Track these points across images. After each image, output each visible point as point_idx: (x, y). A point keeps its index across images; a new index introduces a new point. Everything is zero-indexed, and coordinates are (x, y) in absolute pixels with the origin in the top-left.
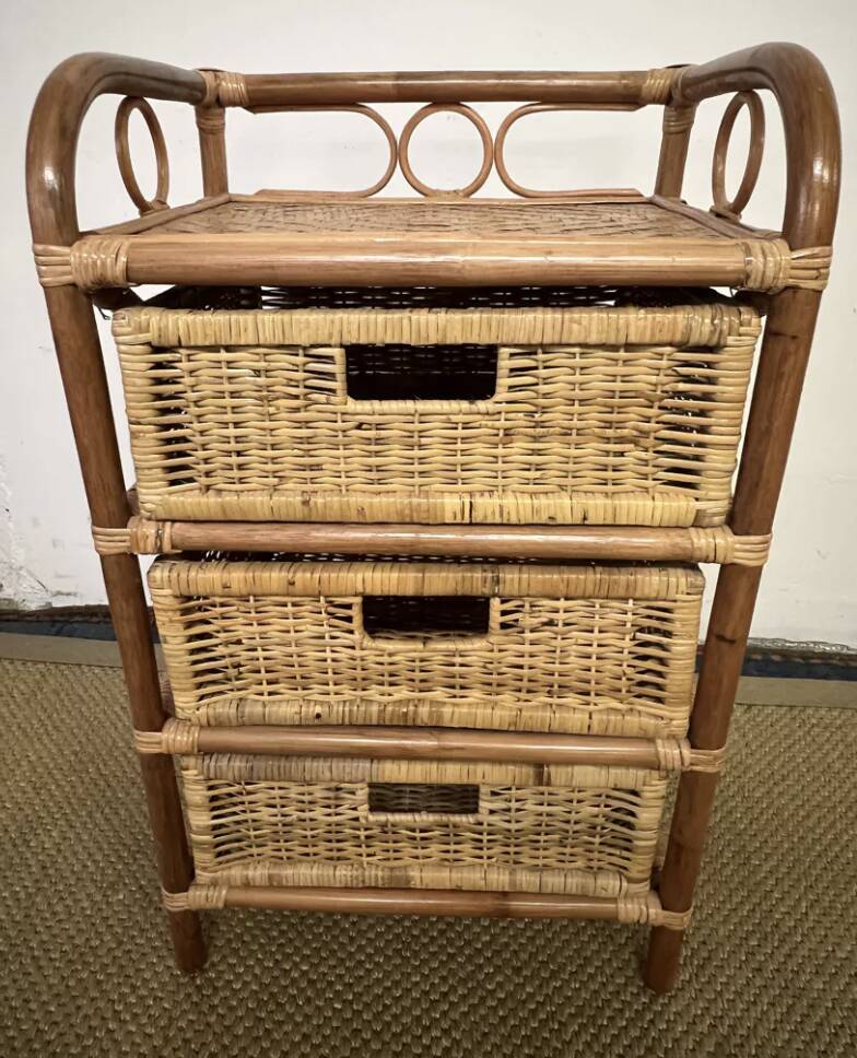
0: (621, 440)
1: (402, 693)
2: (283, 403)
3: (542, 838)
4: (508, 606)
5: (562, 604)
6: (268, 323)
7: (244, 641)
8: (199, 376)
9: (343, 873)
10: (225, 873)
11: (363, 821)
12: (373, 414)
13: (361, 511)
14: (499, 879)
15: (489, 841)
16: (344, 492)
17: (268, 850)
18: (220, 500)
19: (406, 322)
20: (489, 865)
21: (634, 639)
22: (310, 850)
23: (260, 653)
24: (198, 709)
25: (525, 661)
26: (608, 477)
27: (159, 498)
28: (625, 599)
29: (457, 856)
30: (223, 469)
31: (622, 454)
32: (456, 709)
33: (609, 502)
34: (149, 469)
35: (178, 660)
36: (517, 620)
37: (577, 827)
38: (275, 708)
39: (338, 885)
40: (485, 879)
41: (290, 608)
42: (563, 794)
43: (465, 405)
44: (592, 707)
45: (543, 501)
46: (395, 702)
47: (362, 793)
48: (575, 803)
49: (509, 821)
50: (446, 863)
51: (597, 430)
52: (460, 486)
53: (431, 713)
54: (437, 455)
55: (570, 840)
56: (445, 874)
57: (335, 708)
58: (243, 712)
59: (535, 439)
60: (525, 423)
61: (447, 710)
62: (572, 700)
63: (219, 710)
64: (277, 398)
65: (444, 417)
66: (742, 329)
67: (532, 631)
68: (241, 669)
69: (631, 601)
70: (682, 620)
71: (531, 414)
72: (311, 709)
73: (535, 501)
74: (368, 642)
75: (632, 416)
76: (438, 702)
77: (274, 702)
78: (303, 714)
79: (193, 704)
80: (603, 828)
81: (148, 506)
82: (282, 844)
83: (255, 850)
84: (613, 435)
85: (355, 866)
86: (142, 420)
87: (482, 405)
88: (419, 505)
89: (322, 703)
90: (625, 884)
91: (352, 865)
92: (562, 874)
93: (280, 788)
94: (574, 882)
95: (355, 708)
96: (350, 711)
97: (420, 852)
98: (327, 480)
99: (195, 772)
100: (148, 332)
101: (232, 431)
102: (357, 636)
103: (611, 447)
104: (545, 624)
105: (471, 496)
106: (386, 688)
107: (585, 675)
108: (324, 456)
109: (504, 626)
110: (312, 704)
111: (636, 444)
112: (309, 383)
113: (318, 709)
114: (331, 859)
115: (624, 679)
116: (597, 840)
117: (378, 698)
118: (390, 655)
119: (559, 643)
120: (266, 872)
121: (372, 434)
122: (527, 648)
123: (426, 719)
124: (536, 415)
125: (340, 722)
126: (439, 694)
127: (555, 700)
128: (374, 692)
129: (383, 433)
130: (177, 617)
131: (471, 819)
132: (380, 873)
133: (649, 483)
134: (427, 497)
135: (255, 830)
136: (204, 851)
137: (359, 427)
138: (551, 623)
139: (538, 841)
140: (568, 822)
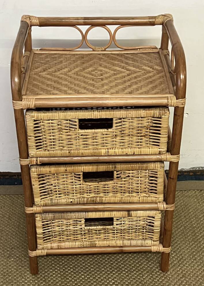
0: (141, 136)
1: (92, 195)
2: (64, 131)
3: (130, 231)
4: (118, 173)
5: (131, 172)
6: (61, 115)
7: (53, 184)
8: (45, 125)
9: (78, 244)
10: (46, 245)
11: (83, 229)
12: (85, 133)
13: (82, 154)
14: (120, 243)
15: (116, 232)
16: (78, 149)
17: (57, 239)
18: (49, 152)
19: (92, 114)
20: (117, 239)
21: (149, 179)
22: (69, 238)
23: (57, 187)
24: (41, 202)
25: (123, 186)
26: (139, 144)
27: (34, 152)
28: (146, 170)
29: (108, 237)
30: (50, 145)
31: (142, 139)
32: (106, 198)
33: (139, 149)
34: (32, 146)
35: (37, 190)
36: (120, 176)
37: (139, 227)
38: (60, 201)
39: (77, 247)
40: (116, 243)
41: (65, 176)
42: (135, 219)
43: (106, 130)
44: (140, 196)
45: (124, 150)
46: (91, 197)
47: (83, 221)
48: (138, 221)
49: (122, 227)
50: (105, 239)
51: (136, 134)
52: (105, 147)
53: (100, 200)
54: (100, 140)
55: (138, 231)
56: (105, 242)
57: (76, 200)
58: (52, 202)
59: (122, 137)
60: (119, 133)
61: (104, 199)
62: (134, 194)
63: (46, 202)
64: (63, 130)
65: (101, 133)
66: (165, 114)
67: (124, 178)
68: (52, 191)
69: (147, 170)
70: (160, 174)
71: (121, 131)
72: (70, 200)
73: (123, 150)
74: (84, 183)
75: (143, 131)
76: (101, 197)
77: (60, 199)
78: (67, 202)
79: (40, 201)
80: (146, 227)
81: (32, 154)
82: (61, 236)
83: (54, 239)
84: (139, 135)
85: (81, 242)
86: (31, 136)
87: (110, 130)
88: (96, 152)
89: (72, 198)
90: (152, 242)
91: (80, 241)
92: (136, 240)
93: (61, 221)
94: (139, 242)
95: (81, 199)
96: (80, 200)
97: (98, 237)
98: (74, 147)
99: (39, 218)
100: (34, 117)
101: (52, 137)
102: (82, 182)
103: (139, 138)
104: (127, 177)
105: (108, 149)
106: (89, 194)
107: (138, 188)
108: (74, 142)
109: (117, 177)
110: (70, 199)
111: (145, 137)
112: (70, 126)
113: (71, 200)
114: (75, 240)
115: (147, 189)
116: (145, 231)
117: (86, 196)
118: (90, 186)
119: (131, 181)
120: (57, 245)
121: (85, 137)
122: (123, 182)
123: (99, 201)
124: (122, 132)
125: (77, 203)
126: (102, 195)
127: (131, 195)
128: (85, 195)
129: (87, 137)
130: (37, 179)
131: (112, 227)
132: (88, 243)
133: (149, 145)
134: (98, 150)
135: (54, 233)
136: (40, 239)
137: (82, 135)
138: (129, 176)
139: (129, 232)
140: (137, 226)
